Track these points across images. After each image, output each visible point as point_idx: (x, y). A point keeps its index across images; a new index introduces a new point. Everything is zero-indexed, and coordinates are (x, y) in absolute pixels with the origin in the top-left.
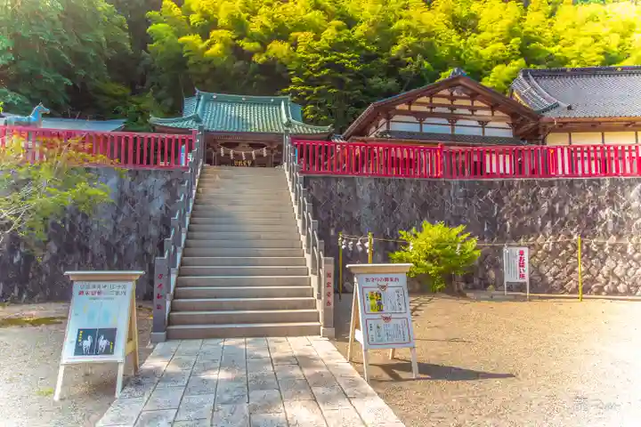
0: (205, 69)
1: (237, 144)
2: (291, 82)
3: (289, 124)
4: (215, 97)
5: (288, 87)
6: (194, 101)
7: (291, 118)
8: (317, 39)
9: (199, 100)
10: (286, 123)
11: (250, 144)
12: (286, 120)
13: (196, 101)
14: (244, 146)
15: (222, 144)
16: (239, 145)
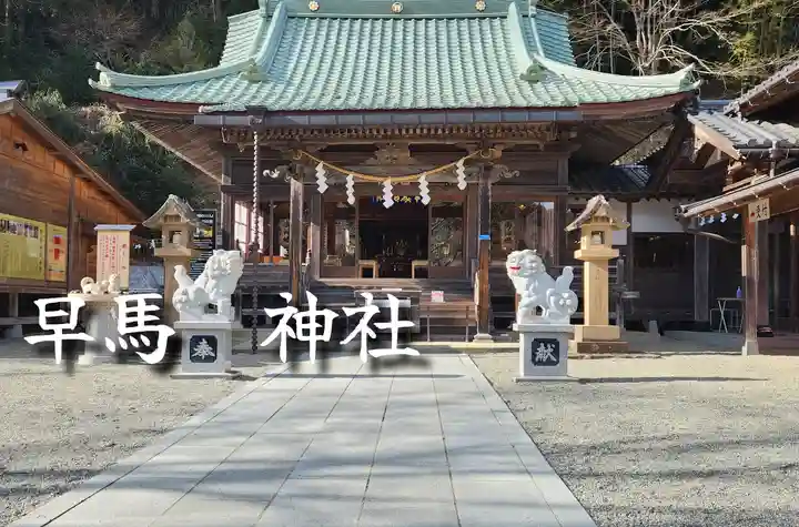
1: (371, 150)
3: (536, 75)
4: (314, 6)
6: (253, 21)
7: (541, 55)
9: (268, 17)
10: (531, 71)
11: (414, 150)
12: (530, 63)
13: (261, 21)
14: (392, 158)
15: (322, 151)
16: (377, 154)
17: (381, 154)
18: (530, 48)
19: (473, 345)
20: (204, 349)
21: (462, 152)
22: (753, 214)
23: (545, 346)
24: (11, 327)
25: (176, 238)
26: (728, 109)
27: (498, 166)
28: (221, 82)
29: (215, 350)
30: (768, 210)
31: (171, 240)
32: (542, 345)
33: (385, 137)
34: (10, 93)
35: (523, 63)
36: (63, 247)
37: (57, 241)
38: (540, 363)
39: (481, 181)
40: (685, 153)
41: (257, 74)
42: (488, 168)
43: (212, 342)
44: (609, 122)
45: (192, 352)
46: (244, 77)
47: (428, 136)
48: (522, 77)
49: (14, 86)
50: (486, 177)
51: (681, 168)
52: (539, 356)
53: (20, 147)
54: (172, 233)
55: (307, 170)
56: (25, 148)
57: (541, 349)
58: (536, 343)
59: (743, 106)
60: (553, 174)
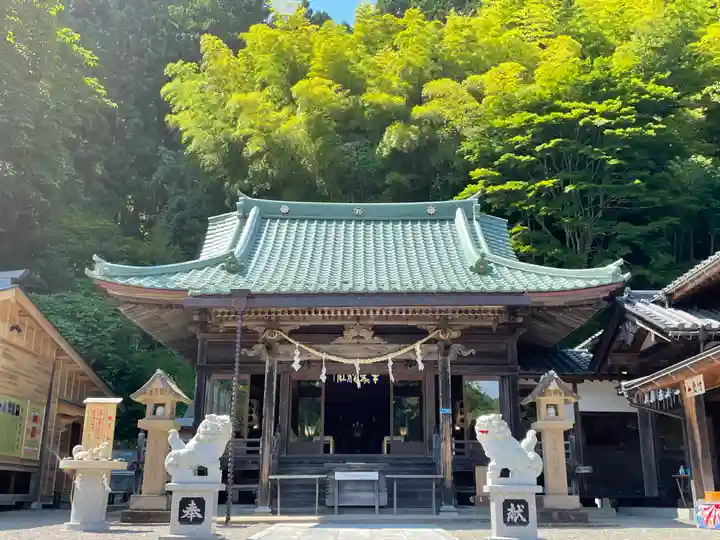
1: (338, 331)
3: (482, 268)
4: (285, 209)
6: (230, 221)
7: (485, 248)
8: (527, 78)
9: (244, 218)
10: (479, 263)
11: (379, 331)
12: (477, 258)
13: (238, 221)
14: (359, 337)
15: (292, 333)
16: (345, 333)
17: (349, 334)
18: (477, 245)
20: (192, 511)
21: (423, 332)
22: (690, 390)
23: (515, 506)
25: (160, 410)
26: (656, 297)
27: (455, 346)
28: (203, 271)
29: (202, 512)
30: (703, 385)
31: (154, 413)
32: (512, 505)
33: (354, 318)
34: (14, 281)
35: (473, 257)
36: (40, 426)
37: (36, 419)
38: (511, 523)
39: (440, 358)
40: (621, 337)
41: (234, 265)
42: (447, 347)
43: (200, 503)
45: (181, 514)
46: (223, 268)
47: (387, 318)
48: (471, 269)
50: (445, 355)
51: (619, 351)
52: (510, 516)
53: (16, 328)
54: (156, 406)
55: (282, 349)
56: (19, 331)
57: (512, 509)
58: (507, 504)
59: (669, 295)
60: (503, 355)
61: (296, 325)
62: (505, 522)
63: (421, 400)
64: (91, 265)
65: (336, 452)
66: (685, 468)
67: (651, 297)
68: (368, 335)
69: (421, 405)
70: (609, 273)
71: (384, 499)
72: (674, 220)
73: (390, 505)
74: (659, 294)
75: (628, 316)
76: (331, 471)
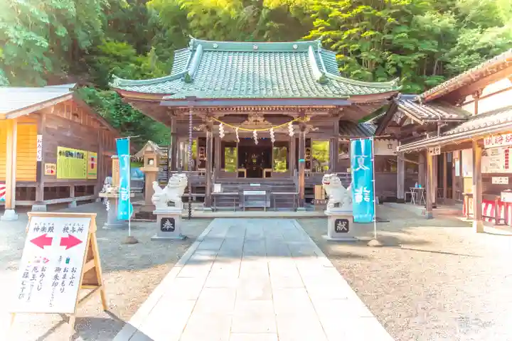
0: (205, 20)
1: (246, 117)
2: (312, 28)
3: (324, 81)
4: (215, 46)
5: (309, 34)
6: (186, 53)
7: (325, 71)
9: (194, 51)
10: (321, 78)
11: (266, 116)
12: (320, 75)
13: (190, 53)
14: (256, 121)
15: (220, 119)
16: (249, 118)
17: (251, 119)
18: (320, 67)
19: (298, 213)
20: (168, 225)
21: (290, 118)
22: (431, 151)
23: (342, 222)
24: (71, 202)
25: (151, 162)
26: (415, 99)
27: (308, 126)
28: (172, 83)
29: (173, 226)
30: (439, 150)
31: (149, 163)
32: (340, 222)
33: (254, 111)
34: (70, 89)
35: (317, 75)
36: (95, 163)
37: (93, 159)
38: (339, 231)
39: (300, 133)
40: (394, 120)
41: (188, 79)
42: (304, 127)
43: (172, 221)
44: (360, 104)
45: (162, 226)
46: (182, 80)
47: (272, 110)
48: (317, 81)
49: (73, 85)
50: (303, 130)
51: (392, 126)
52: (339, 228)
53: (75, 115)
54: (149, 159)
55: (215, 127)
56: (78, 116)
57: (340, 224)
58: (337, 222)
59: (423, 99)
60: (332, 128)
61: (222, 114)
62: (336, 230)
63: (288, 149)
64: (111, 79)
65: (247, 177)
66: (418, 184)
67: (412, 98)
68: (261, 119)
69: (288, 151)
70: (391, 85)
71: (269, 204)
72: (422, 55)
73: (272, 206)
74: (419, 97)
75: (399, 108)
76: (242, 191)
